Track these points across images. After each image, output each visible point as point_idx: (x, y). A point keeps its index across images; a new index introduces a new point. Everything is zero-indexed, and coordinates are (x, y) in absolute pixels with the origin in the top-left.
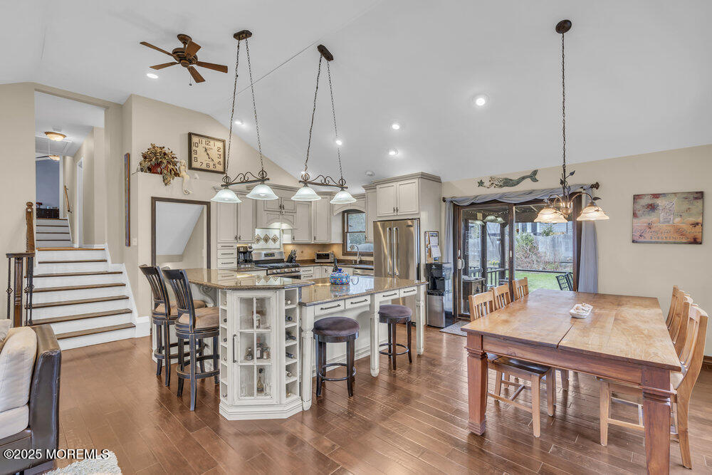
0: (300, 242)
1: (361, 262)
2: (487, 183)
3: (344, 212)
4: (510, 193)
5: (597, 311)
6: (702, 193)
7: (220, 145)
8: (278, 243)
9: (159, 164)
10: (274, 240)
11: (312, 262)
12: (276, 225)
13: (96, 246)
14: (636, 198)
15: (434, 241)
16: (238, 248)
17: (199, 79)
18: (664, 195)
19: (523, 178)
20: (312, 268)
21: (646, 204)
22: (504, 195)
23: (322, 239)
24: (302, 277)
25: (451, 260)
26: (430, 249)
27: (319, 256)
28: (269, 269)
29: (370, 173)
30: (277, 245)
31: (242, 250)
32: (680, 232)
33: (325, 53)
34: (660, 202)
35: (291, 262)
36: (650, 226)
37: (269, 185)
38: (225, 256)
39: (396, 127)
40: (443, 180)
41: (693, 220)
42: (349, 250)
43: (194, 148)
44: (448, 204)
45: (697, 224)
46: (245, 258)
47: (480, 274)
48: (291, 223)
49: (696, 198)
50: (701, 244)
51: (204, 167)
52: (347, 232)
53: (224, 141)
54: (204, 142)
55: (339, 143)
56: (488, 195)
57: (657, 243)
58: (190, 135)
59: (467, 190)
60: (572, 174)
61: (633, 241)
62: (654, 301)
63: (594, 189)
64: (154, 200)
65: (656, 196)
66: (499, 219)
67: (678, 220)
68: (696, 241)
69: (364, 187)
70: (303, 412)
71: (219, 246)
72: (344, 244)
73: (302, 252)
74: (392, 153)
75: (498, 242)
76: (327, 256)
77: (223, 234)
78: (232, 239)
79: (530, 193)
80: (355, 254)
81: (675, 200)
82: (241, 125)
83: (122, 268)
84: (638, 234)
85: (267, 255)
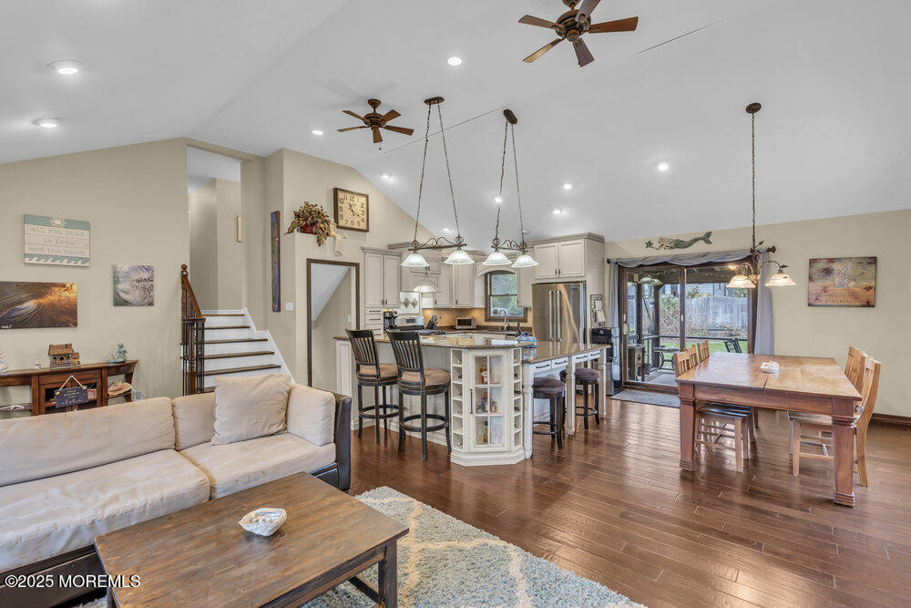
0: (442, 306)
1: (509, 328)
2: (656, 245)
3: (486, 275)
4: (683, 256)
5: (782, 368)
6: (875, 258)
7: (363, 200)
8: (417, 307)
9: (314, 224)
10: (414, 305)
11: (452, 328)
13: (220, 312)
14: (812, 262)
15: (599, 304)
16: (384, 314)
17: (378, 139)
18: (839, 259)
19: (696, 240)
21: (821, 268)
22: (676, 257)
23: (464, 304)
25: (616, 325)
26: (595, 314)
27: (461, 322)
30: (416, 310)
31: (387, 315)
32: (854, 295)
33: (510, 117)
34: (836, 267)
35: (432, 328)
36: (825, 290)
37: (467, 252)
38: (373, 322)
39: (568, 187)
40: (606, 241)
41: (866, 284)
42: (492, 315)
43: (340, 205)
44: (613, 266)
45: (870, 288)
46: (390, 324)
47: (635, 341)
48: (435, 285)
49: (869, 263)
50: (873, 306)
51: (349, 225)
52: (491, 295)
53: (367, 196)
54: (348, 198)
55: (499, 200)
56: (658, 257)
57: (833, 306)
58: (336, 191)
59: (635, 251)
60: (761, 243)
61: (809, 305)
62: (832, 361)
63: (771, 253)
64: (310, 261)
65: (831, 260)
66: (656, 281)
67: (852, 284)
68: (869, 305)
70: (525, 459)
71: (367, 310)
72: (487, 309)
73: (440, 318)
74: (556, 212)
75: (651, 306)
76: (469, 322)
77: (371, 298)
78: (380, 303)
79: (705, 255)
80: (501, 320)
81: (850, 265)
82: (391, 179)
83: (266, 335)
84: (814, 298)
85: (408, 321)
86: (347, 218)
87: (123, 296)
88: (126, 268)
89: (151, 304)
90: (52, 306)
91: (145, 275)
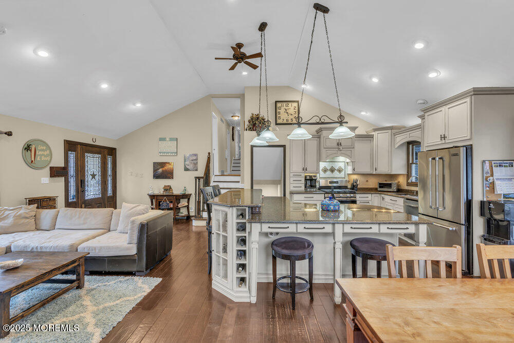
0: (361, 173)
3: (408, 143)
7: (295, 104)
8: (343, 173)
10: (340, 171)
12: (341, 159)
16: (306, 177)
17: (255, 67)
20: (369, 196)
23: (383, 169)
24: (358, 202)
27: (382, 185)
28: (327, 193)
29: (422, 102)
30: (342, 174)
31: (308, 178)
33: (321, 8)
38: (295, 182)
39: (419, 46)
43: (278, 111)
46: (311, 183)
48: (350, 157)
51: (285, 122)
52: (412, 163)
53: (298, 102)
54: (285, 106)
55: (375, 80)
58: (276, 102)
64: (252, 147)
69: (419, 117)
70: (250, 303)
71: (292, 175)
72: (409, 175)
73: (367, 181)
74: (432, 75)
76: (389, 185)
77: (295, 166)
78: (301, 170)
82: (308, 87)
85: (331, 182)
86: (283, 117)
87: (187, 167)
88: (188, 156)
89: (197, 170)
90: (166, 171)
91: (195, 158)
